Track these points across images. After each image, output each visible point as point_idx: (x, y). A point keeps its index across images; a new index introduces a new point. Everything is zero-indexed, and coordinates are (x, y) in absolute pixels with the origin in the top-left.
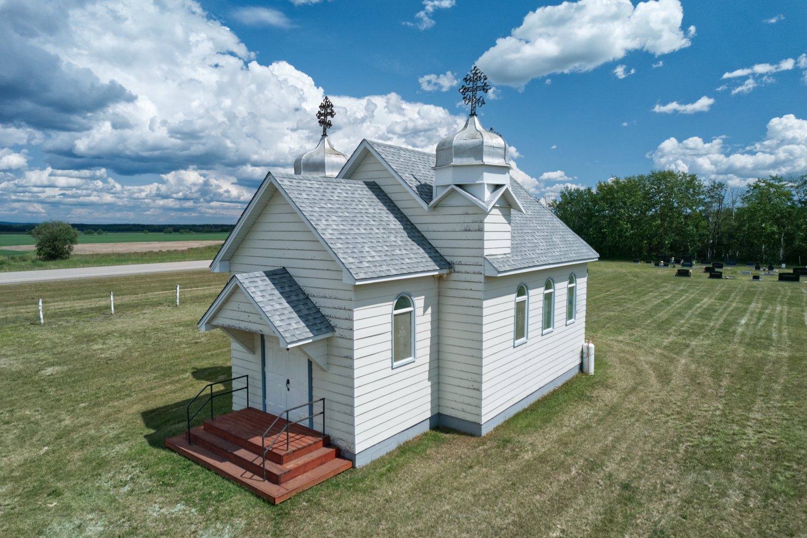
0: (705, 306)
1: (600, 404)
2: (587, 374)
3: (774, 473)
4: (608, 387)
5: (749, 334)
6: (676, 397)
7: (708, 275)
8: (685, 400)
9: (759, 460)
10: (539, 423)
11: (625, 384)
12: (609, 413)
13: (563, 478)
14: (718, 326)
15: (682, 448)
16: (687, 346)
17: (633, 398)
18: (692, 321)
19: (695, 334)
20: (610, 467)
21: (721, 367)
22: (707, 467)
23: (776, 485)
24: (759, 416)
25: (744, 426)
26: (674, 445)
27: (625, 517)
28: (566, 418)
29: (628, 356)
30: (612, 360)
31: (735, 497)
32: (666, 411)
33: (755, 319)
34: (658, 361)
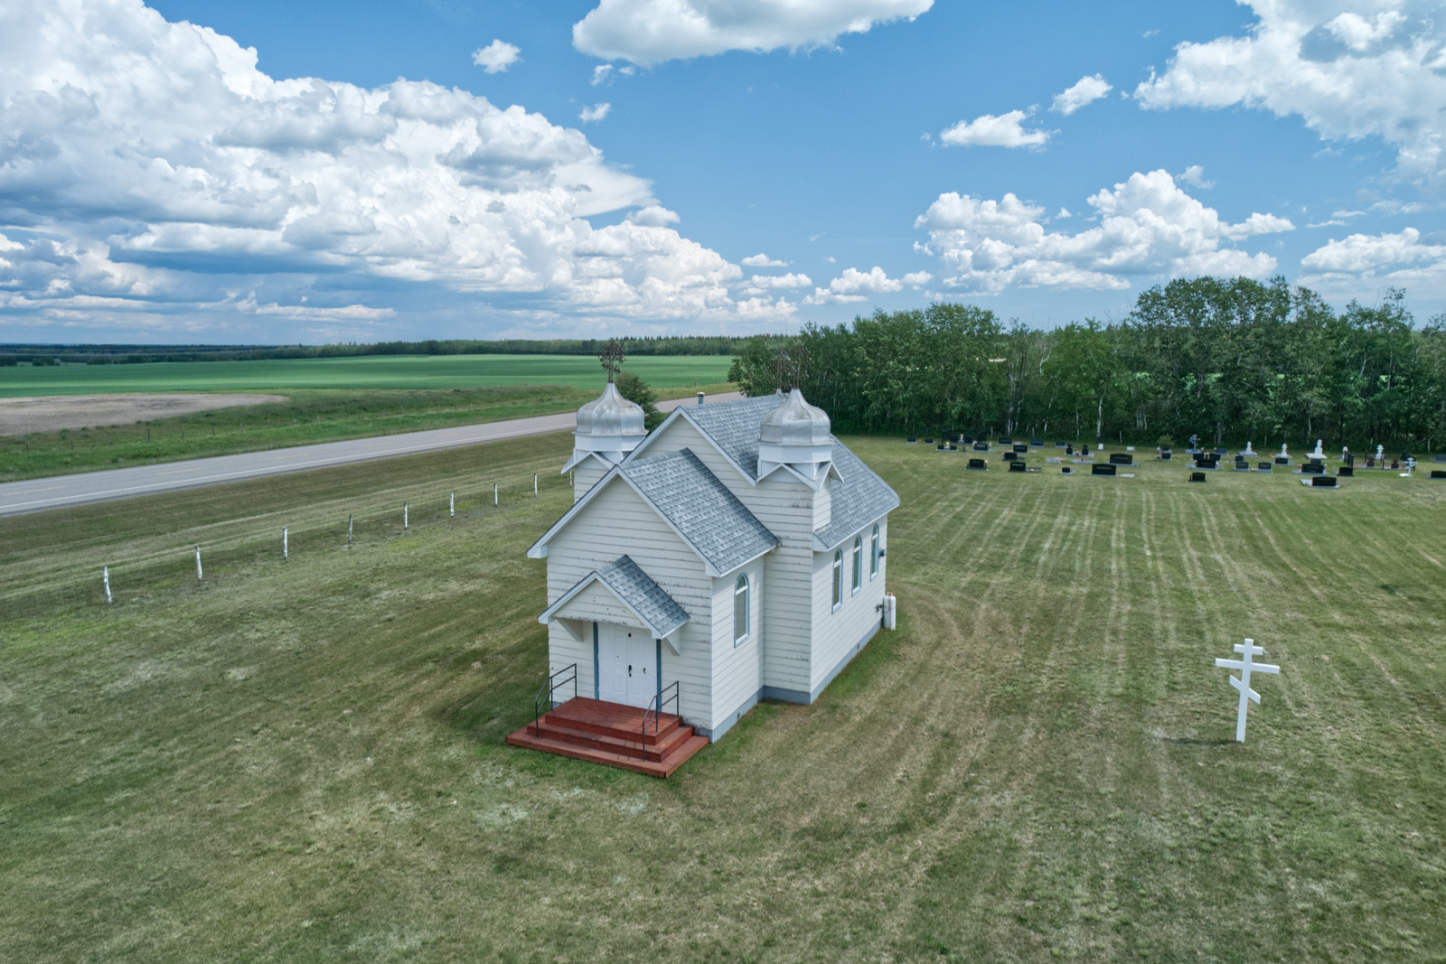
0: (1005, 523)
1: (909, 663)
2: (889, 630)
3: (1059, 712)
4: (911, 643)
5: (1051, 564)
6: (979, 650)
7: (1007, 464)
8: (987, 652)
9: (1049, 703)
10: (857, 687)
11: (929, 638)
12: (920, 672)
13: (894, 733)
14: (1019, 556)
15: (988, 699)
16: (987, 586)
17: (938, 653)
18: (991, 549)
19: (994, 568)
20: (931, 721)
21: (1021, 611)
22: (1009, 713)
23: (1060, 722)
24: (1052, 663)
25: (1040, 674)
26: (981, 697)
27: (949, 757)
28: (881, 680)
29: (926, 603)
30: (911, 610)
31: (1029, 733)
32: (972, 665)
33: (1059, 541)
34: (958, 608)
